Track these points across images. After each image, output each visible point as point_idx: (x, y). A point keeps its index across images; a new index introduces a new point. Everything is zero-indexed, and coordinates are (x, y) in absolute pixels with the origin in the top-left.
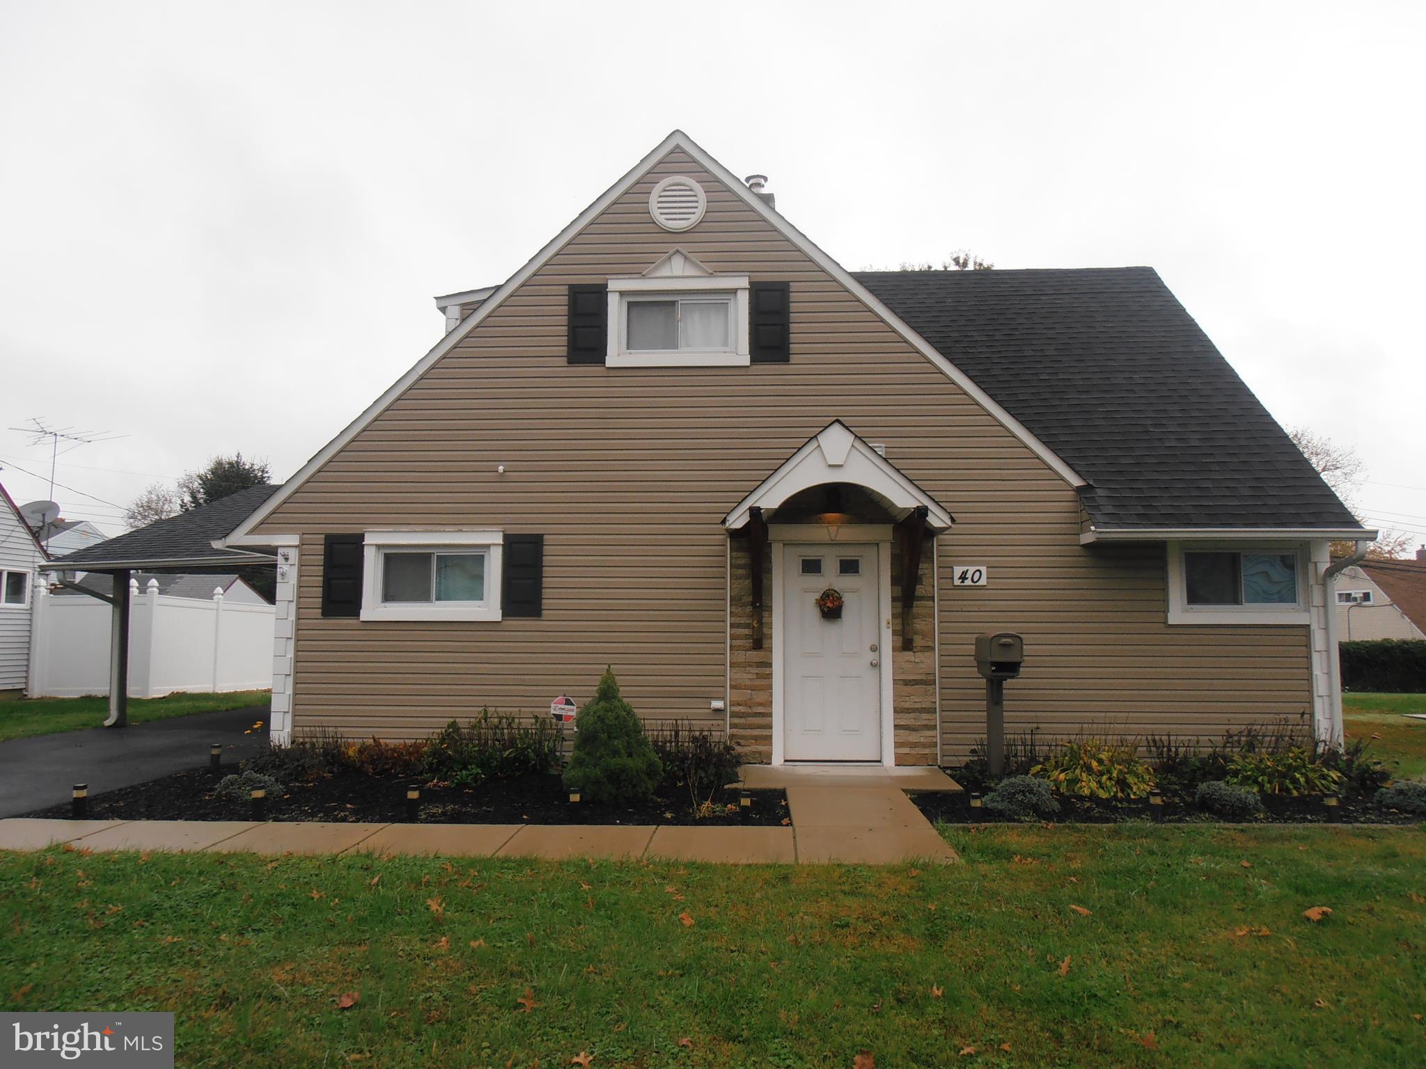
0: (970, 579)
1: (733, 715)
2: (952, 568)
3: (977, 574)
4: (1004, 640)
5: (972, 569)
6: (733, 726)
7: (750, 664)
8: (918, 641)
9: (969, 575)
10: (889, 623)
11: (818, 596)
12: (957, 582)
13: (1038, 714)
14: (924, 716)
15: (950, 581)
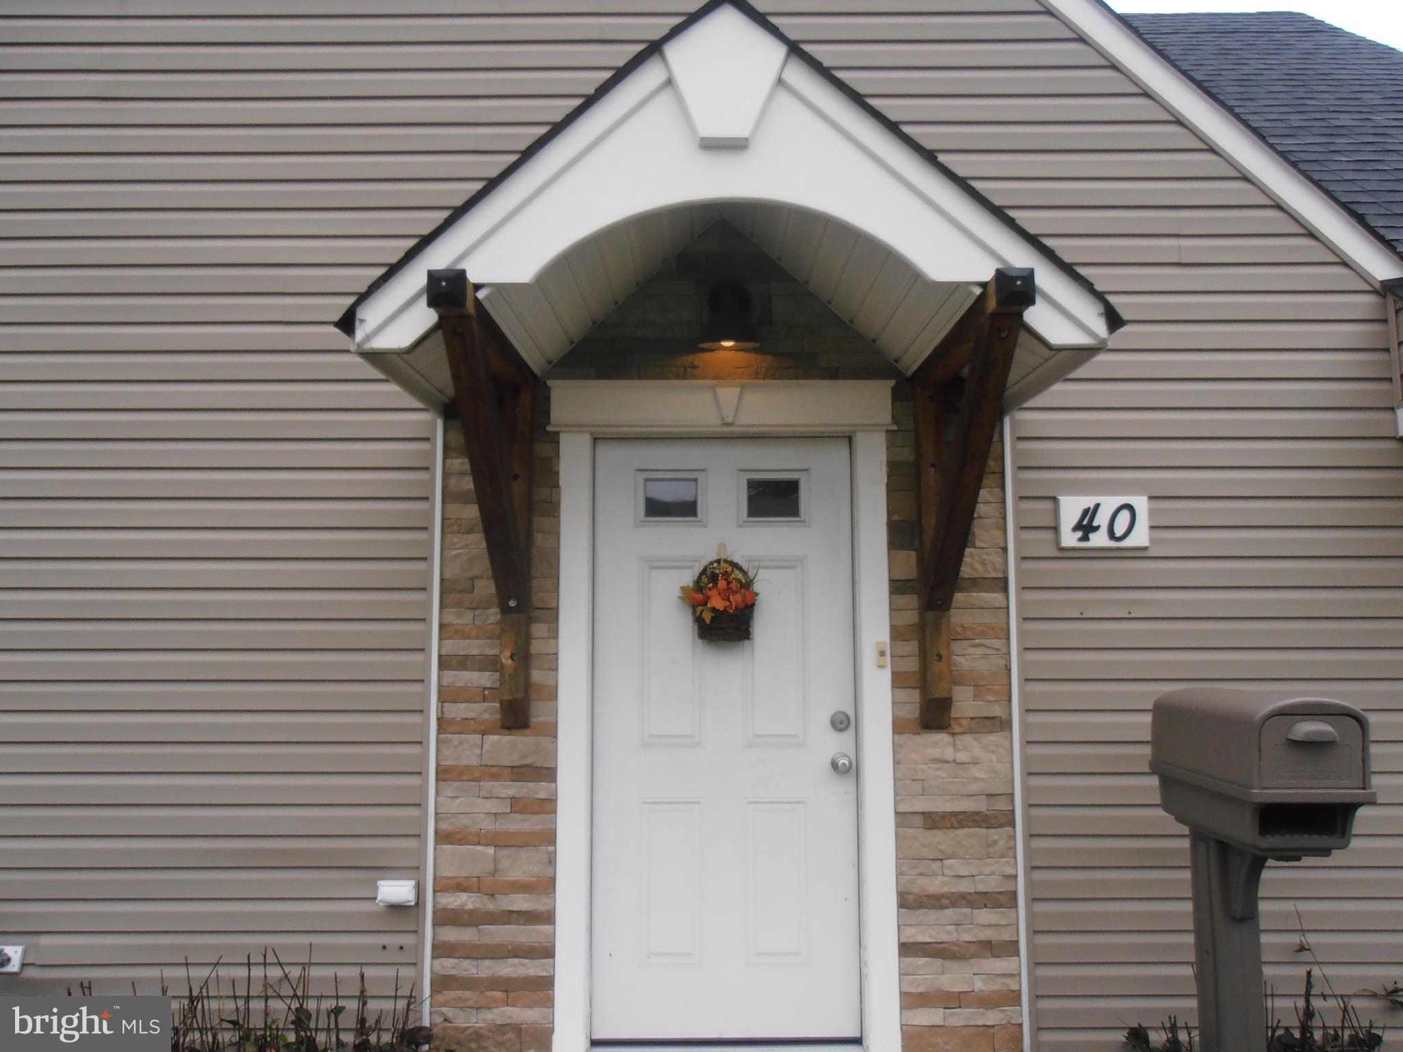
0: (1103, 531)
1: (445, 918)
2: (1054, 499)
3: (1124, 517)
4: (1306, 728)
5: (1109, 504)
6: (440, 950)
7: (492, 773)
8: (965, 704)
9: (1102, 519)
10: (882, 654)
11: (688, 578)
12: (1070, 539)
13: (1303, 906)
14: (985, 916)
15: (1048, 535)
